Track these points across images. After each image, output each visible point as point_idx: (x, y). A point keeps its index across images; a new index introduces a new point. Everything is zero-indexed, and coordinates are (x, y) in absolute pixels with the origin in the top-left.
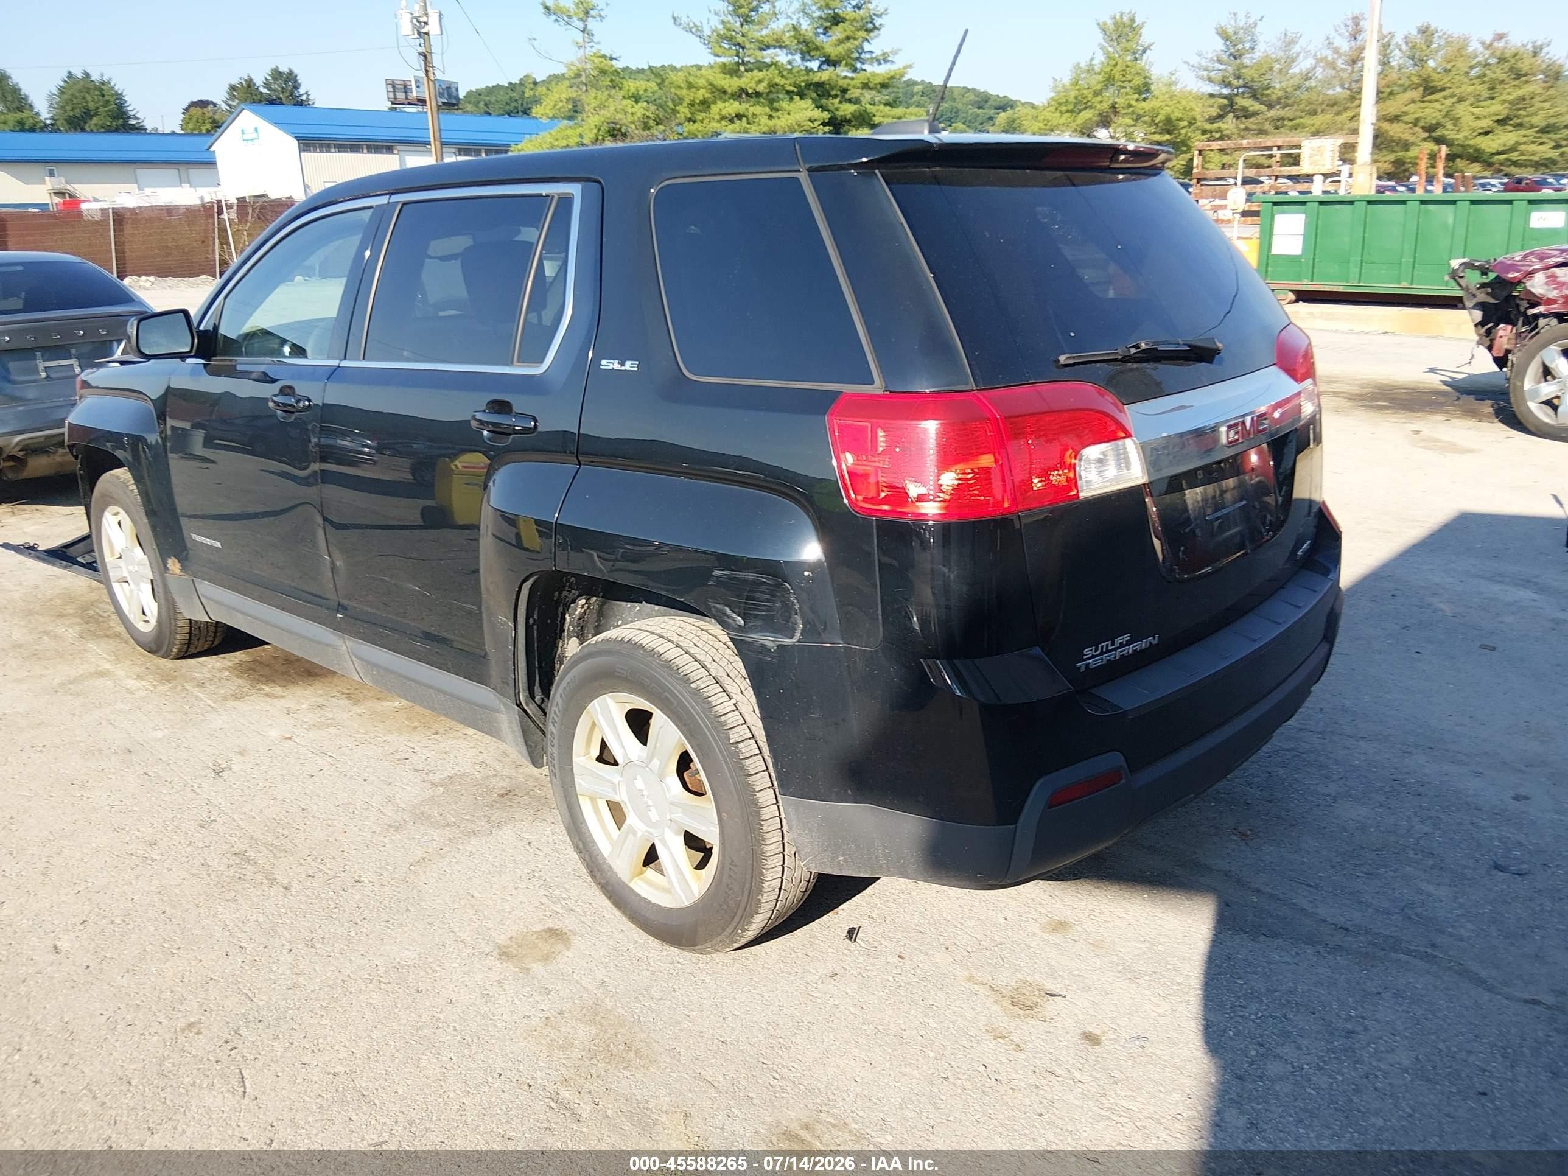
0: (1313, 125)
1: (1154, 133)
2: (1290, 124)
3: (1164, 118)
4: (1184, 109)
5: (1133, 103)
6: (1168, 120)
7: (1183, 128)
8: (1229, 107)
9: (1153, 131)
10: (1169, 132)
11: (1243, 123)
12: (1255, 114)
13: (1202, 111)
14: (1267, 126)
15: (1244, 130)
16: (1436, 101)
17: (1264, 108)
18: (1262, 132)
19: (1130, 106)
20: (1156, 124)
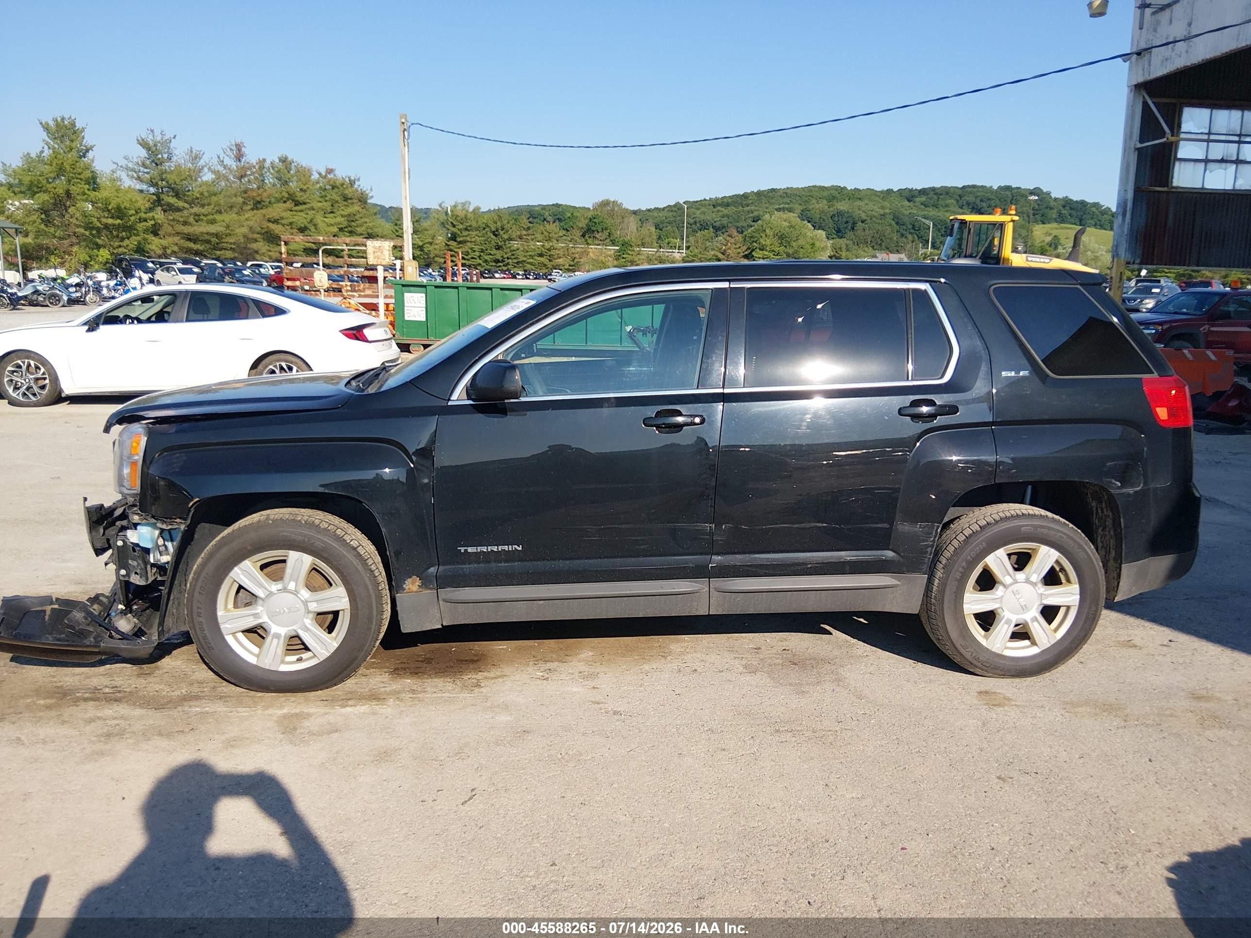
0: (223, 221)
1: (108, 217)
2: (205, 219)
3: (115, 206)
4: (131, 200)
5: (86, 191)
6: (118, 208)
7: (131, 216)
8: (158, 201)
9: (106, 215)
10: (118, 218)
11: (171, 215)
12: (178, 210)
13: (143, 203)
14: (191, 220)
15: (171, 220)
16: (301, 211)
17: (186, 205)
18: (185, 223)
19: (84, 194)
20: (108, 211)
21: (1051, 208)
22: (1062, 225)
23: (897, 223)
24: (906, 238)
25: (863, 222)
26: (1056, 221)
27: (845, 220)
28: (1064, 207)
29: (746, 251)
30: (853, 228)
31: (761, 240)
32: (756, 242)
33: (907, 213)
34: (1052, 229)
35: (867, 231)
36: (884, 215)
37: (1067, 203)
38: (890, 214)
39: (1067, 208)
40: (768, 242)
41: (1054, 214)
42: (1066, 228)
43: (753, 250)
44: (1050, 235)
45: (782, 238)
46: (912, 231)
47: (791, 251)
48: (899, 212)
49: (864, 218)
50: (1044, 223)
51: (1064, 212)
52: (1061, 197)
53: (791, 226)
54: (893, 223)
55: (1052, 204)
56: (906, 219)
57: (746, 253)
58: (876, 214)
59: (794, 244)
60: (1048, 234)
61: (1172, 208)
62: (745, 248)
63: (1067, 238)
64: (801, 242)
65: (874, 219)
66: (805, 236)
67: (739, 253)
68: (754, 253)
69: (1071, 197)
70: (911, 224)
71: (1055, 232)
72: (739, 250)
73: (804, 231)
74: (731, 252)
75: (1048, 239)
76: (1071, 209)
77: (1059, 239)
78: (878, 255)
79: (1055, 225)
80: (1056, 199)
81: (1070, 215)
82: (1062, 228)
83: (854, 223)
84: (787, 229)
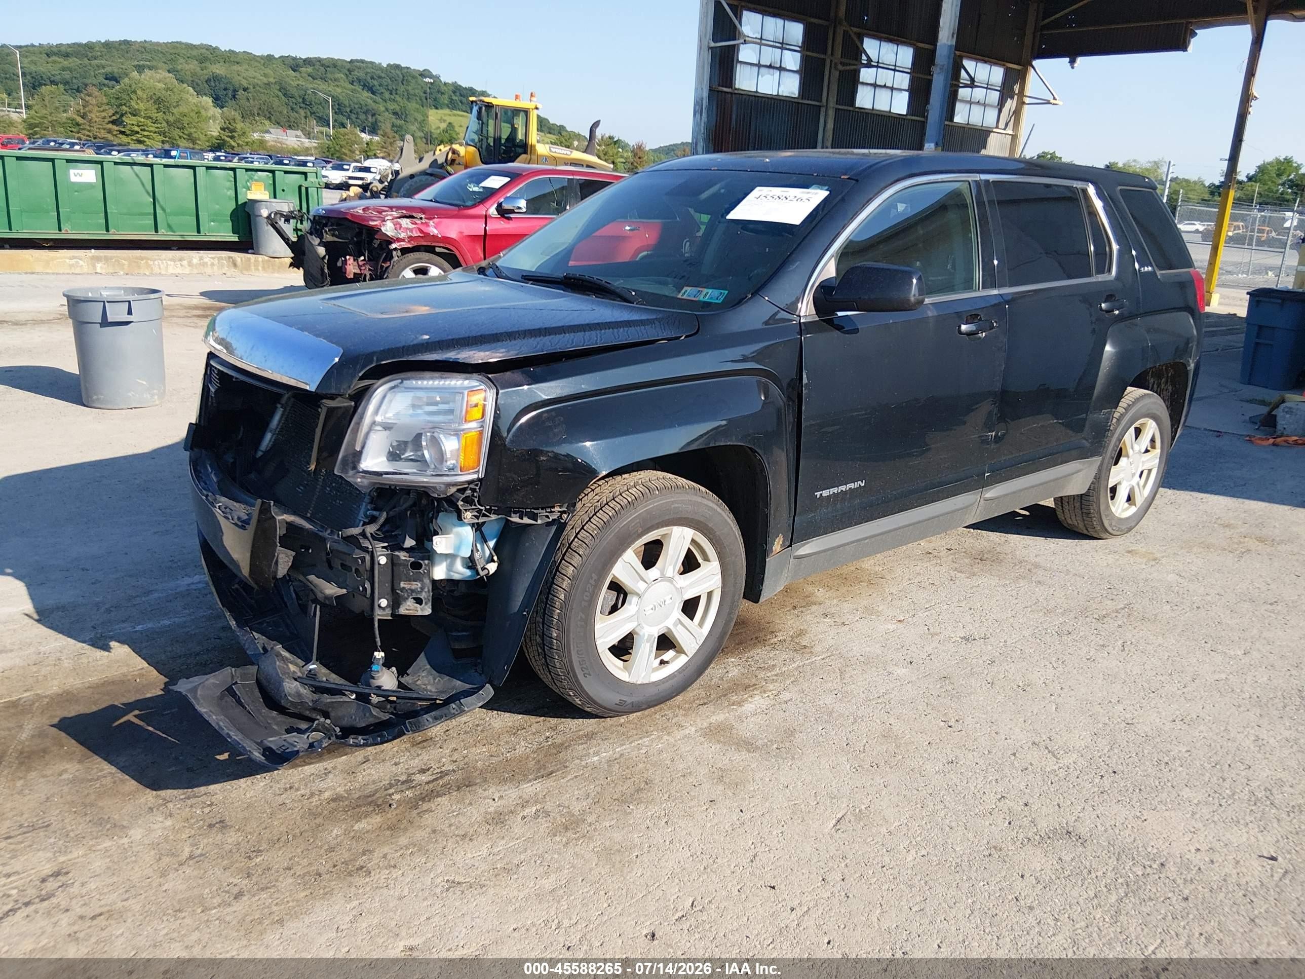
21: (443, 93)
22: (455, 112)
23: (285, 95)
24: (296, 112)
25: (245, 90)
26: (449, 108)
27: (223, 86)
28: (454, 92)
29: (114, 115)
30: (234, 97)
31: (133, 103)
32: (125, 104)
33: (294, 83)
34: (445, 115)
35: (251, 101)
36: (268, 84)
37: (457, 89)
38: (275, 83)
39: (458, 94)
40: (142, 106)
41: (445, 99)
42: (459, 115)
43: (122, 115)
44: (445, 121)
45: (159, 102)
46: (302, 105)
47: (171, 119)
48: (286, 82)
49: (246, 85)
50: (437, 108)
51: (454, 98)
52: (450, 82)
53: (167, 89)
54: (280, 94)
55: (443, 88)
56: (294, 92)
57: (114, 118)
58: (259, 82)
59: (175, 111)
60: (442, 120)
61: (734, 108)
62: (111, 112)
63: (461, 126)
64: (183, 109)
65: (258, 88)
66: (187, 102)
67: (104, 118)
68: (124, 119)
69: (459, 83)
70: (300, 97)
71: (449, 119)
72: (104, 114)
73: (185, 96)
74: (93, 116)
75: (443, 126)
76: (461, 95)
77: (453, 127)
78: (271, 130)
79: (447, 111)
80: (445, 84)
81: (461, 102)
82: (455, 115)
83: (235, 91)
84: (164, 92)
